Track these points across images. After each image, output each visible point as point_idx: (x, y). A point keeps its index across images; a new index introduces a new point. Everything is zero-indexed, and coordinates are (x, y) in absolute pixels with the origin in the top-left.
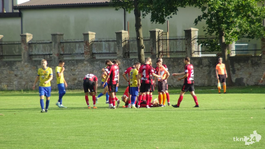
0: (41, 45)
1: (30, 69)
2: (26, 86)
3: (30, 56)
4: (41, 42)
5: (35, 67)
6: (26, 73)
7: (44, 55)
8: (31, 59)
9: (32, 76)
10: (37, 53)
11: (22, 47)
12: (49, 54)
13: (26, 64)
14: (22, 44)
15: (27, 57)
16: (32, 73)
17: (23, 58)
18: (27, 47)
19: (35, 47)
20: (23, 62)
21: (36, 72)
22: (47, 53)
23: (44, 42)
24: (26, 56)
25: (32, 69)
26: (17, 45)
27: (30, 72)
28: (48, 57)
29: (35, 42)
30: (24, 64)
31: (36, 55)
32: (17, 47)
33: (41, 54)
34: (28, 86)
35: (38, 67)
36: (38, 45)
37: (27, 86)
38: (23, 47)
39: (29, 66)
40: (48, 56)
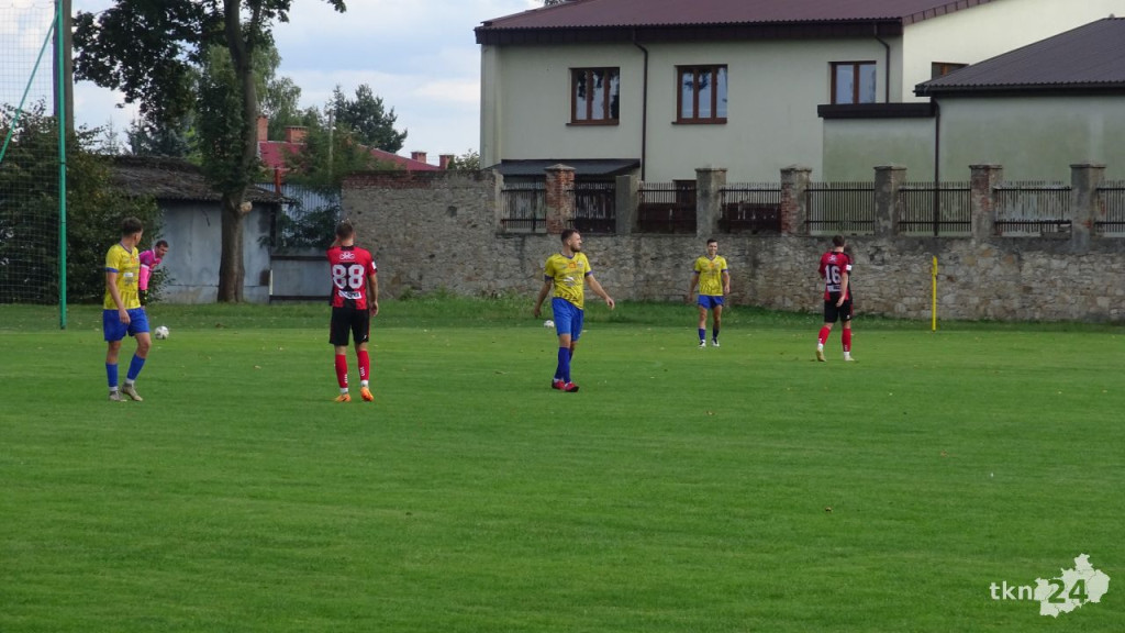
0: (1034, 196)
1: (995, 262)
2: (982, 308)
3: (997, 224)
4: (1032, 187)
5: (1015, 257)
6: (984, 273)
7: (1041, 223)
8: (998, 233)
9: (1003, 282)
10: (1017, 217)
11: (973, 199)
12: (1059, 223)
13: (984, 247)
14: (973, 190)
15: (988, 227)
16: (1002, 273)
17: (974, 230)
18: (990, 200)
19: (1015, 200)
20: (973, 242)
21: (1017, 271)
22: (1053, 219)
23: (1045, 187)
24: (987, 225)
25: (1003, 263)
26: (956, 195)
27: (997, 270)
28: (1056, 230)
29: (1014, 186)
30: (977, 248)
31: (1012, 223)
32: (956, 200)
33: (1032, 220)
34: (989, 310)
35: (1024, 258)
36: (1023, 194)
37: (985, 310)
38: (977, 198)
39: (995, 253)
40: (1056, 225)
